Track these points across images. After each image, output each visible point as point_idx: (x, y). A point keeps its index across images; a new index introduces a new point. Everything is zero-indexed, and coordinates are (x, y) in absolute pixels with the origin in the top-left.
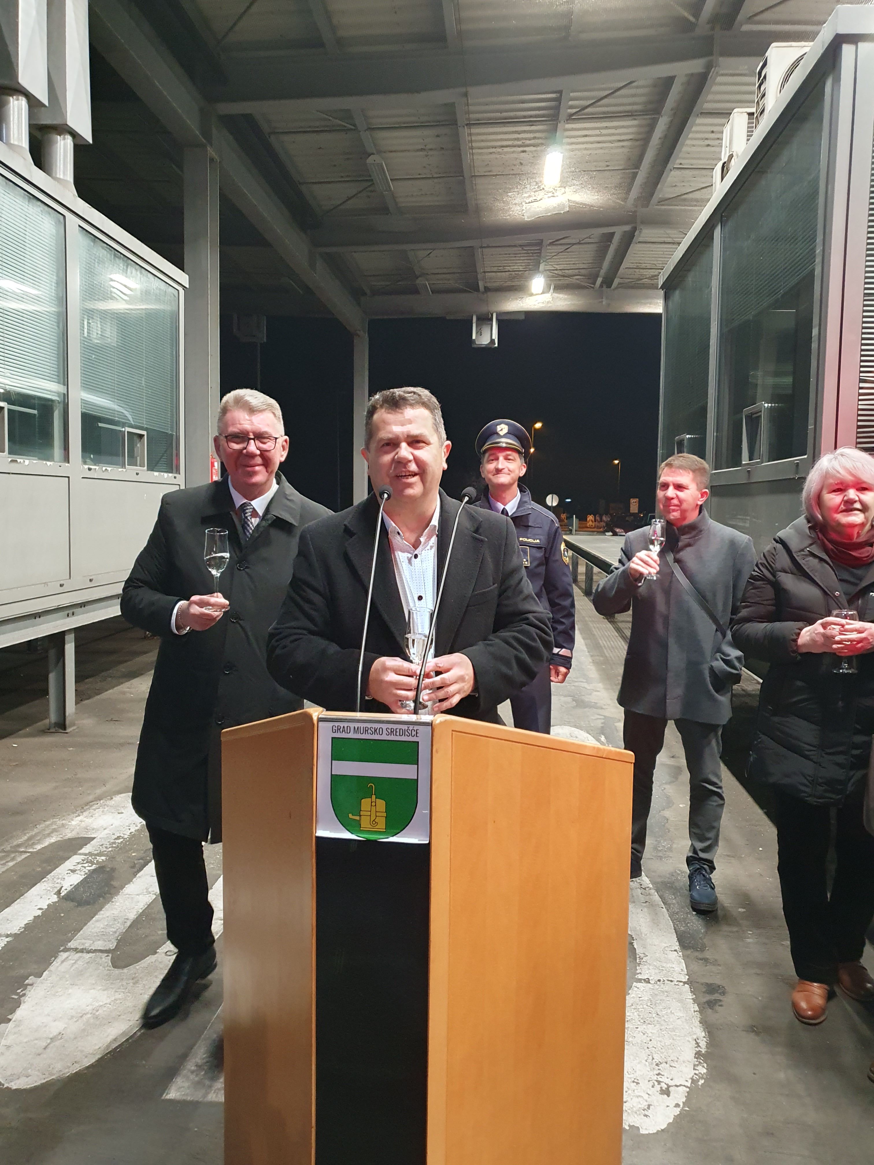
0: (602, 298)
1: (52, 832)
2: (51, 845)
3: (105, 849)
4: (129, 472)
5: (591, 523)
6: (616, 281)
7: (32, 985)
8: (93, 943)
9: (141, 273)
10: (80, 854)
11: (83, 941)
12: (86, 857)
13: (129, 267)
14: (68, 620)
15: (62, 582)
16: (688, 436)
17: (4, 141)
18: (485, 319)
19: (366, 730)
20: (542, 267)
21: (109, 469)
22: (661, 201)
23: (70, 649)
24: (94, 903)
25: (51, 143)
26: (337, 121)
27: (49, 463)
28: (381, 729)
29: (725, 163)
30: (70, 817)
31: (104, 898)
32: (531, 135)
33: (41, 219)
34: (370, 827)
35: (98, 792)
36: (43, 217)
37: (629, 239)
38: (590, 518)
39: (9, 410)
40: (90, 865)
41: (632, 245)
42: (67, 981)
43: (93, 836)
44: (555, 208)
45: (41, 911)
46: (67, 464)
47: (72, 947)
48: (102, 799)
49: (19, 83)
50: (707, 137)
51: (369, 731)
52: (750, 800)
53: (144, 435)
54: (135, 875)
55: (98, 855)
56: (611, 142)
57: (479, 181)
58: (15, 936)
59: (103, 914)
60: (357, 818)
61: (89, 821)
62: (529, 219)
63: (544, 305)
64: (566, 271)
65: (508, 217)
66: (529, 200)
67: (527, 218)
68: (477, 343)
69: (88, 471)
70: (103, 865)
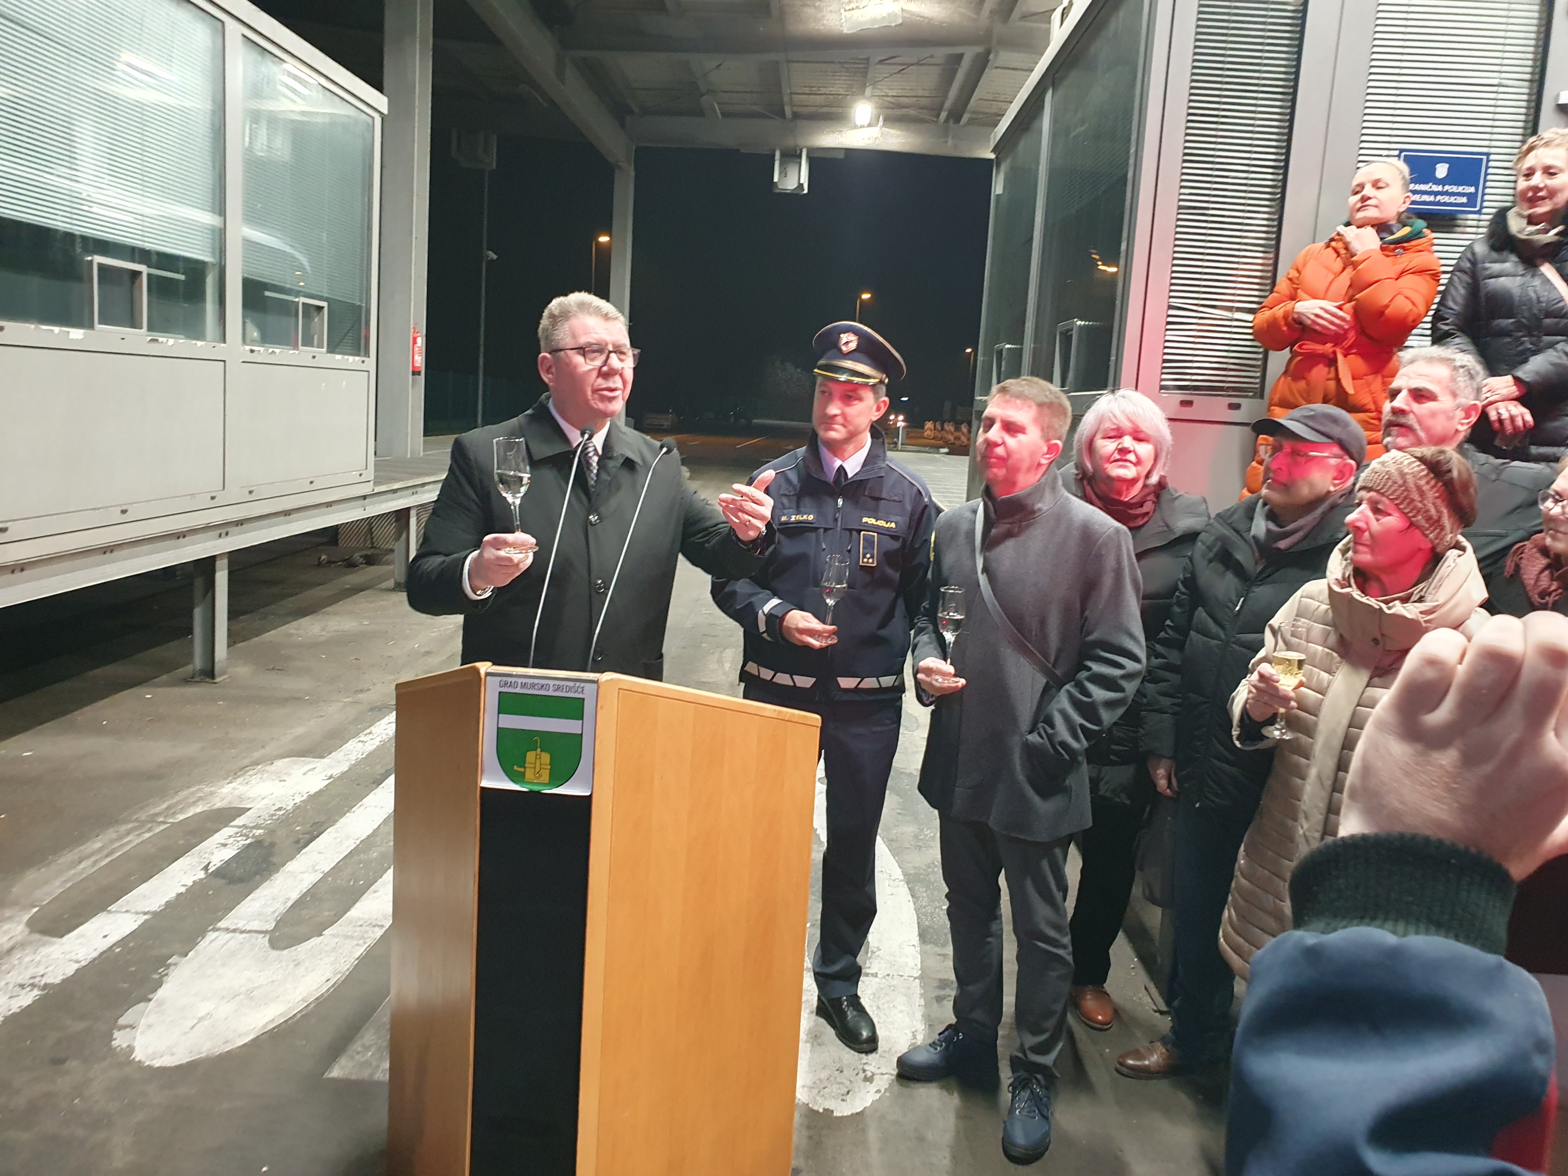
0: (948, 136)
1: (198, 801)
2: (196, 815)
3: (263, 822)
4: (303, 355)
5: (928, 432)
6: (966, 116)
7: (176, 964)
8: (248, 923)
9: (324, 95)
10: (232, 826)
11: (236, 921)
12: (240, 830)
14: (221, 541)
15: (213, 494)
16: (1007, 346)
18: (792, 156)
20: (868, 91)
21: (277, 351)
22: (1024, 17)
23: (222, 578)
24: (250, 880)
27: (199, 343)
29: (1064, 7)
30: (221, 783)
31: (261, 875)
33: (193, 28)
34: (534, 778)
35: (256, 755)
36: (195, 24)
37: (982, 64)
38: (929, 425)
39: (149, 275)
40: (244, 838)
41: (986, 70)
42: (217, 962)
43: (248, 806)
44: (883, 18)
45: (186, 888)
46: (223, 345)
47: (222, 927)
48: (260, 764)
51: (536, 687)
53: (323, 307)
54: (299, 850)
55: (254, 827)
58: (155, 914)
59: (260, 893)
60: (522, 770)
61: (242, 789)
62: (849, 32)
63: (870, 142)
64: (902, 99)
65: (822, 28)
66: (850, 7)
67: (846, 30)
68: (780, 187)
69: (249, 353)
70: (260, 839)
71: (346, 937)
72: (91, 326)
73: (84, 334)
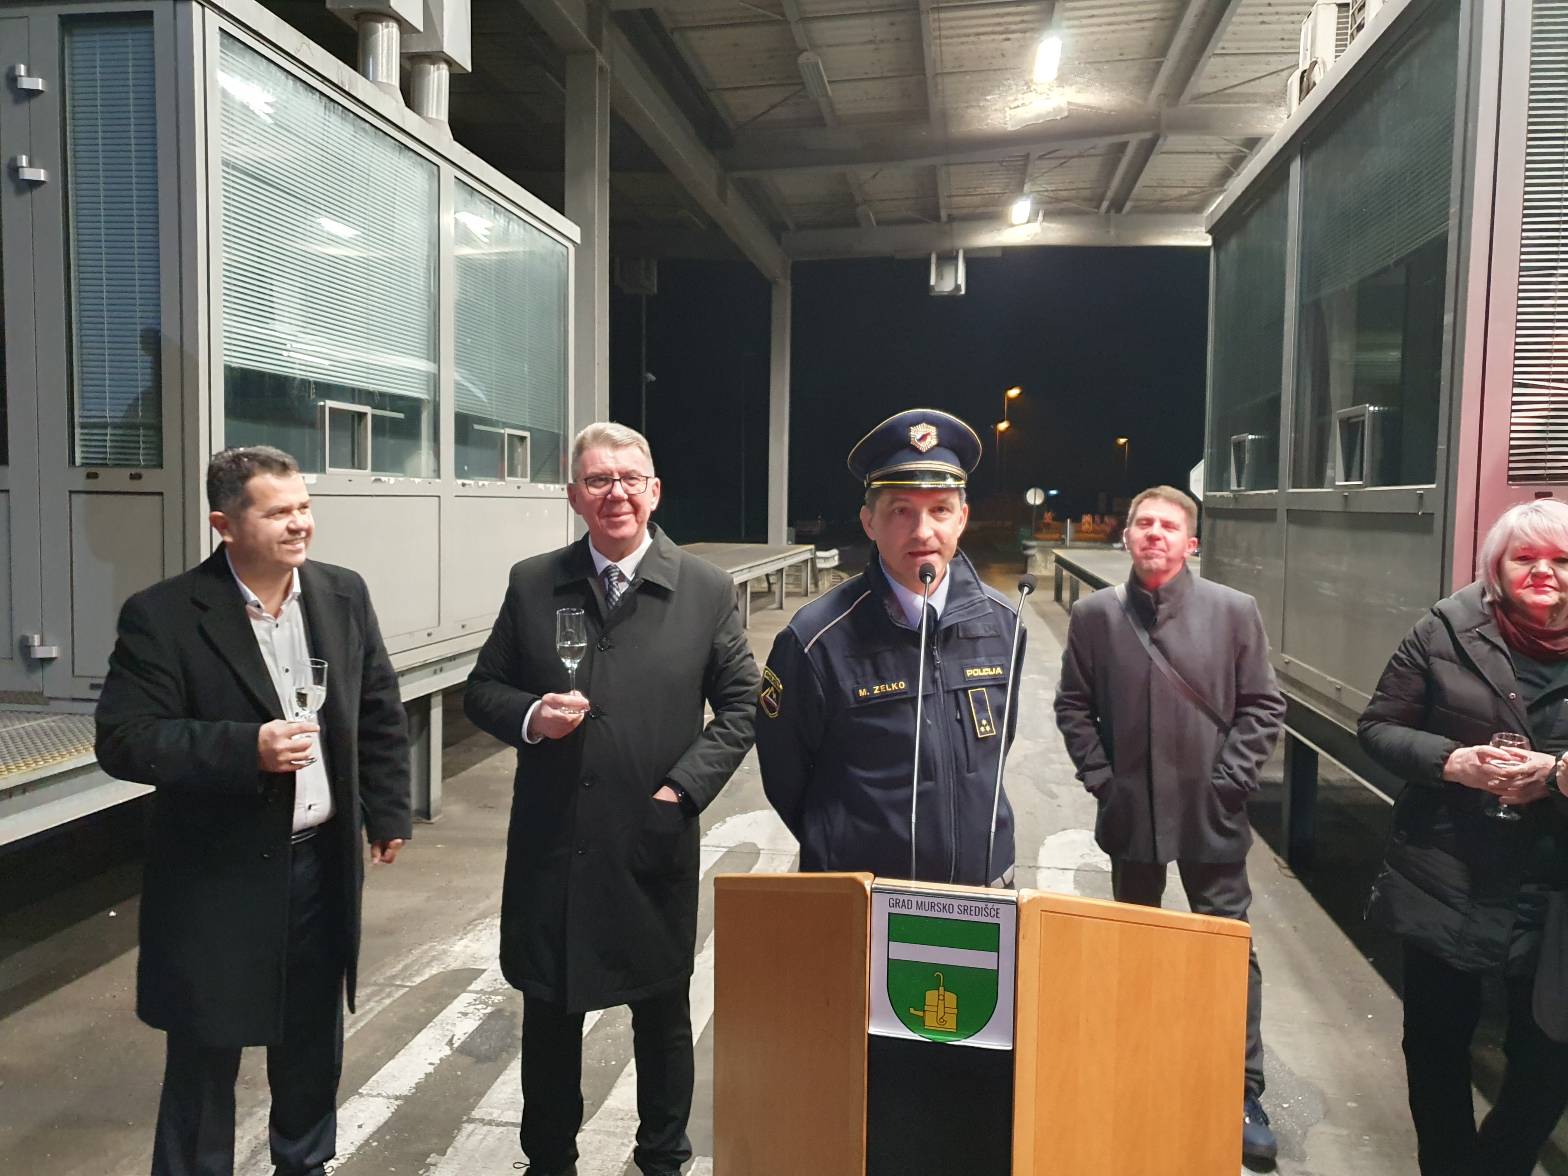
0: (1110, 226)
1: (432, 961)
2: (433, 977)
3: (500, 986)
4: (509, 485)
5: (1088, 528)
6: (1128, 205)
7: (435, 1165)
8: (502, 1112)
9: (525, 229)
10: (471, 992)
11: (490, 1110)
12: (478, 996)
13: (511, 223)
14: (436, 677)
15: (430, 631)
16: (1250, 437)
17: (371, 79)
18: (948, 258)
19: (932, 906)
20: (1027, 188)
21: (486, 483)
22: (1196, 98)
23: (436, 715)
24: (497, 1058)
25: (423, 75)
26: (760, 10)
27: (417, 480)
28: (951, 906)
29: (1305, 71)
30: (451, 940)
31: (507, 1052)
32: (1018, 19)
33: (413, 173)
34: (937, 1025)
35: (482, 906)
36: (415, 170)
37: (1148, 149)
38: (1086, 517)
39: (373, 416)
40: (484, 1006)
41: (1152, 157)
42: (478, 1162)
43: (483, 967)
44: (1049, 113)
45: (433, 1067)
46: (438, 480)
47: (477, 1117)
48: (488, 917)
49: (390, 7)
50: (1261, 12)
51: (936, 908)
52: (1348, 943)
53: (526, 438)
55: (491, 993)
56: (1126, 23)
57: (948, 79)
58: (405, 1098)
59: (509, 1075)
60: (921, 1014)
61: (474, 947)
62: (1013, 129)
63: (1029, 239)
64: (1060, 192)
65: (985, 127)
66: (1015, 104)
67: (1010, 128)
68: (937, 289)
69: (461, 487)
70: (500, 1007)
71: (609, 1134)
72: (323, 470)
73: (317, 479)
